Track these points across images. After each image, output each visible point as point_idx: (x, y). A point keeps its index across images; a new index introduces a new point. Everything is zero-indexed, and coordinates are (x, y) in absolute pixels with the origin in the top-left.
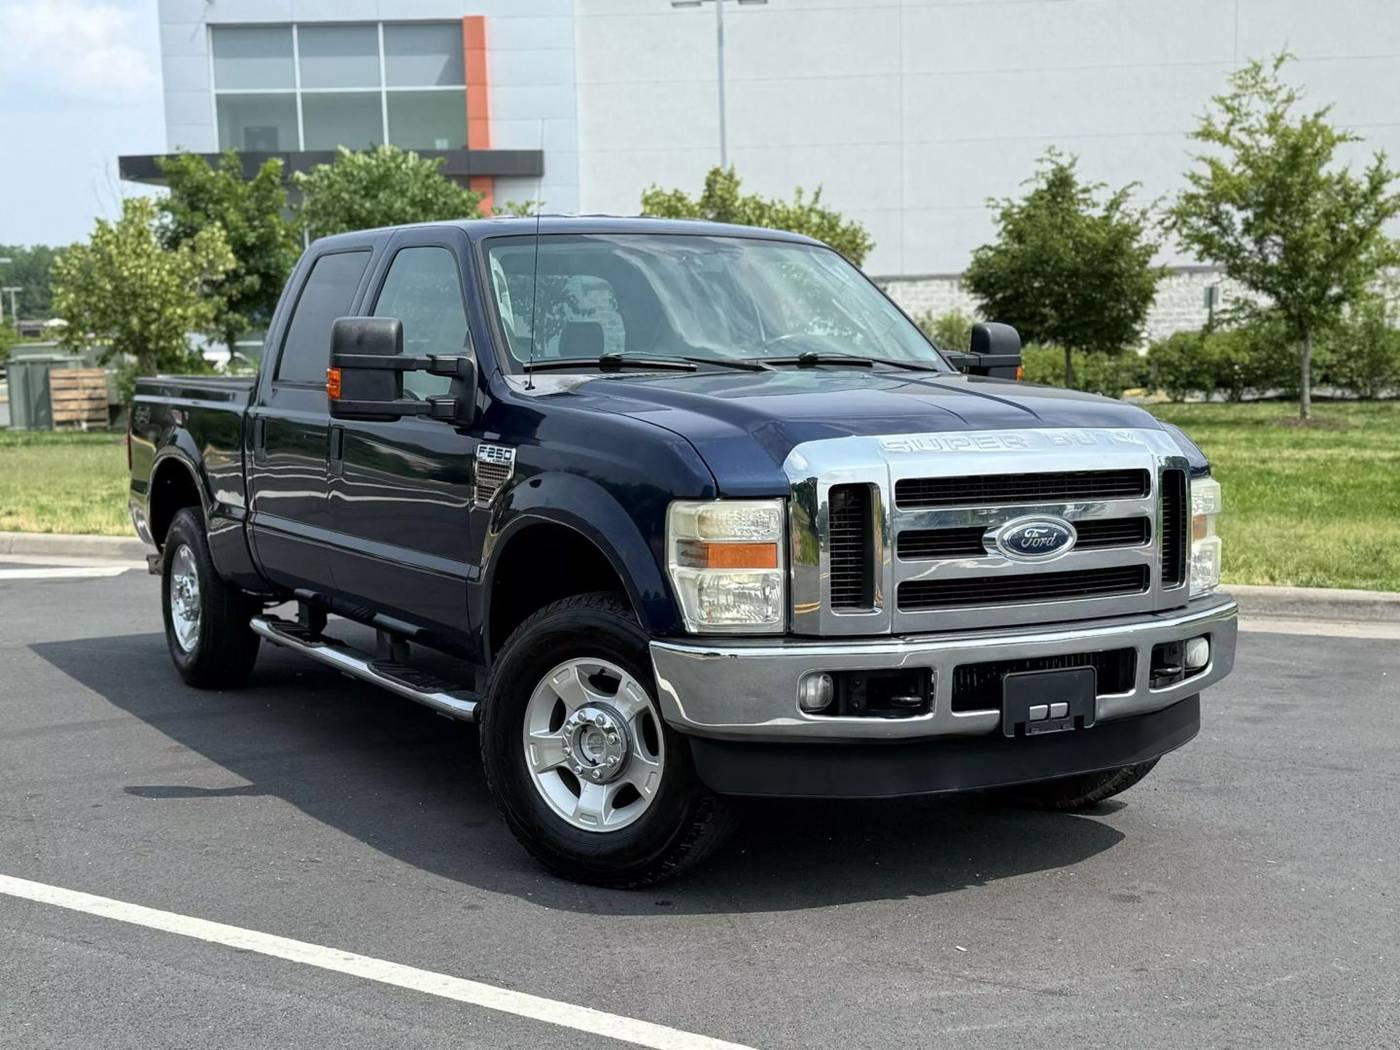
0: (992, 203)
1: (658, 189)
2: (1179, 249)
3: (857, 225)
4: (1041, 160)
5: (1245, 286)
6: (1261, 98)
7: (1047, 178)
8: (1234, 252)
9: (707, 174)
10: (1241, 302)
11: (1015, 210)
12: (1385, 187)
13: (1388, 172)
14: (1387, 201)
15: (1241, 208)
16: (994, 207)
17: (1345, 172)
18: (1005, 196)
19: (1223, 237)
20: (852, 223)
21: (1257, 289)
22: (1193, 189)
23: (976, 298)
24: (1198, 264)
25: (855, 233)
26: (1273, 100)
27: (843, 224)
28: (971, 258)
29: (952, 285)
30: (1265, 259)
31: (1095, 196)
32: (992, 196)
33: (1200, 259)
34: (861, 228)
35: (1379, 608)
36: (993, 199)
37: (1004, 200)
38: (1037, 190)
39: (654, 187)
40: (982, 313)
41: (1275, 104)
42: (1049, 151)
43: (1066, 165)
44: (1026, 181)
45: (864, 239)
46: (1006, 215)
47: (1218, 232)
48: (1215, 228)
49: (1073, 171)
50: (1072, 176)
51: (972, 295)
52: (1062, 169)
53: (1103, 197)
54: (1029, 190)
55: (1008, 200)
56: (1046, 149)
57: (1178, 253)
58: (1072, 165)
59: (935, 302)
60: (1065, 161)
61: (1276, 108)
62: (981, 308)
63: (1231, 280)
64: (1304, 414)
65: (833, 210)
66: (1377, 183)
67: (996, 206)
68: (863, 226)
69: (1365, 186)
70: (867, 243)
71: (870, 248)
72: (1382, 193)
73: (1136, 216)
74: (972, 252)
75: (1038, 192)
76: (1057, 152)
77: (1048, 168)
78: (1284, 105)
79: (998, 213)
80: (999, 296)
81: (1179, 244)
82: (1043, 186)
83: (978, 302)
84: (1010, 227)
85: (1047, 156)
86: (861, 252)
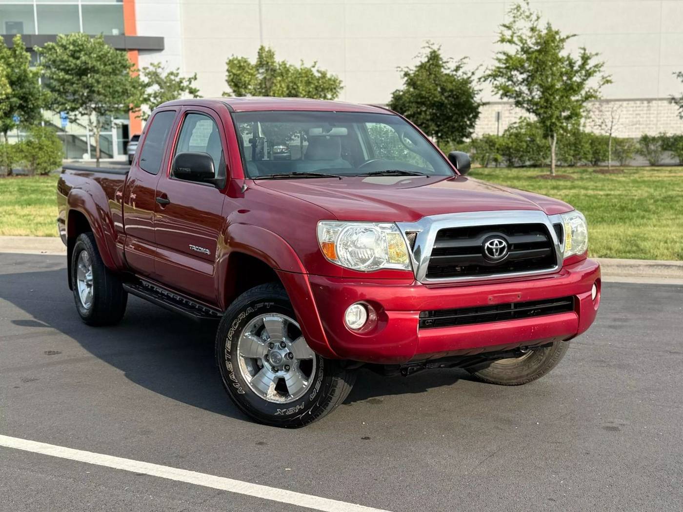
0: (399, 69)
1: (235, 57)
2: (493, 93)
3: (335, 77)
4: (424, 47)
5: (524, 111)
6: (525, 20)
7: (428, 56)
8: (519, 94)
9: (258, 50)
10: (523, 118)
11: (411, 72)
12: (589, 61)
13: (591, 54)
14: (590, 68)
15: (521, 73)
16: (400, 71)
17: (569, 54)
18: (406, 65)
19: (513, 87)
20: (332, 75)
21: (530, 112)
22: (498, 65)
24: (500, 100)
25: (334, 80)
26: (531, 20)
27: (328, 76)
30: (533, 98)
31: (449, 65)
32: (399, 66)
33: (501, 98)
35: (641, 268)
36: (399, 67)
37: (405, 67)
39: (233, 55)
41: (532, 22)
42: (427, 43)
43: (436, 50)
45: (340, 83)
46: (406, 74)
47: (511, 85)
48: (510, 83)
49: (439, 52)
50: (439, 55)
52: (434, 52)
53: (452, 65)
54: (418, 62)
55: (408, 67)
56: (426, 41)
57: (492, 95)
58: (439, 49)
60: (435, 48)
61: (533, 24)
63: (517, 108)
64: (552, 173)
65: (323, 69)
66: (585, 59)
67: (402, 71)
68: (338, 77)
69: (580, 62)
70: (341, 85)
71: (342, 88)
72: (588, 64)
73: (469, 74)
74: (391, 93)
75: (422, 63)
76: (432, 43)
77: (428, 51)
78: (537, 22)
79: (403, 73)
81: (493, 91)
82: (426, 60)
84: (409, 80)
85: (427, 45)
86: (339, 90)
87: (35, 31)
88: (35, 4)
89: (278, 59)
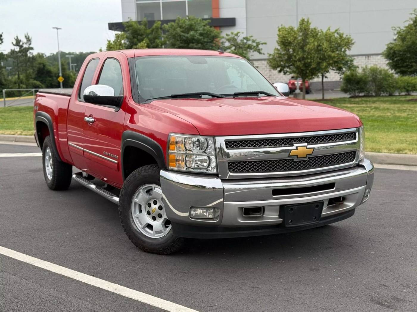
1: (283, 26)
3: (349, 36)
4: (411, 14)
7: (413, 20)
9: (300, 21)
11: (402, 31)
18: (398, 26)
20: (347, 35)
23: (387, 60)
25: (348, 39)
27: (344, 36)
28: (386, 47)
29: (366, 57)
34: (350, 38)
36: (394, 27)
37: (398, 27)
38: (409, 24)
39: (282, 25)
40: (389, 65)
44: (405, 21)
45: (351, 41)
46: (399, 33)
51: (386, 60)
54: (407, 24)
55: (399, 28)
56: (413, 10)
59: (360, 63)
62: (388, 64)
67: (395, 30)
68: (351, 36)
70: (353, 42)
71: (353, 44)
74: (386, 45)
75: (409, 25)
77: (413, 16)
79: (396, 32)
80: (395, 59)
82: (412, 22)
83: (388, 62)
84: (400, 37)
85: (414, 12)
86: (350, 45)
87: (160, 18)
88: (161, 1)
89: (312, 27)
